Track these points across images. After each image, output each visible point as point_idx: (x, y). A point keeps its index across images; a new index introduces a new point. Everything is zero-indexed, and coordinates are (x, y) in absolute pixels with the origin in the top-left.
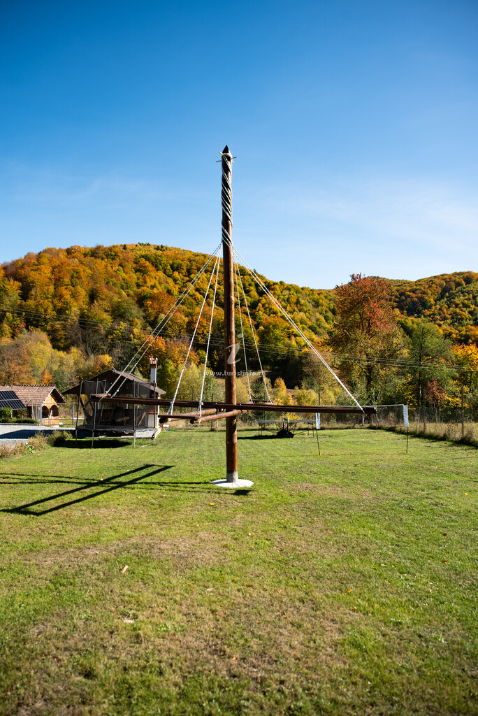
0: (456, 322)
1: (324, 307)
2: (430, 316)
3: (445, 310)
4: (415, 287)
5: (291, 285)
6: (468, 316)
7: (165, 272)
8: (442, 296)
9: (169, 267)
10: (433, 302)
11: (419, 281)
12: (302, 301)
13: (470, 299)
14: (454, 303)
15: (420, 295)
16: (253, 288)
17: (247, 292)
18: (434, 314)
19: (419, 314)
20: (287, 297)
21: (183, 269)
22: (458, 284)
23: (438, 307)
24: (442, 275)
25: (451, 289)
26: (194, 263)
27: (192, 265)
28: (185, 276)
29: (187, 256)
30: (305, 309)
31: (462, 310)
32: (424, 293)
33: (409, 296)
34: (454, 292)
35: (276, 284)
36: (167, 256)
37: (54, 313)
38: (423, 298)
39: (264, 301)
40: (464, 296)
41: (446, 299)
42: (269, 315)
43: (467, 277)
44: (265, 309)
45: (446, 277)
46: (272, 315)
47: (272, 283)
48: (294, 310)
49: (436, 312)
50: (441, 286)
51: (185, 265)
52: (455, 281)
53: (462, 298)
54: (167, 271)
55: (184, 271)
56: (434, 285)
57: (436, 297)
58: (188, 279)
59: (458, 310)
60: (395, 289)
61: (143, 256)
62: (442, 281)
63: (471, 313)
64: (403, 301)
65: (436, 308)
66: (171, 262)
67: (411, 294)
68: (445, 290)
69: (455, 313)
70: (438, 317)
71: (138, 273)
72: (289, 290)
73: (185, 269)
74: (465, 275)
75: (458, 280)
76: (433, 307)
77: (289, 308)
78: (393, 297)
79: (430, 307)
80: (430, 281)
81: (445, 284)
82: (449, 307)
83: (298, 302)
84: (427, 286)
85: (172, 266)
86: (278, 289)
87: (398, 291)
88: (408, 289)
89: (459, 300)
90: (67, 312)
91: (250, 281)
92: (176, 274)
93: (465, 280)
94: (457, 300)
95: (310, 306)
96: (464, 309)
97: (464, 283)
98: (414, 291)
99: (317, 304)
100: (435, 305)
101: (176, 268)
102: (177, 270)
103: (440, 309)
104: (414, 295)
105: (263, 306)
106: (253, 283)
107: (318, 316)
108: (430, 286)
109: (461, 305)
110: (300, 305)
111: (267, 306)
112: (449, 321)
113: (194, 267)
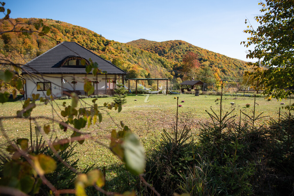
0: (176, 59)
1: (131, 52)
2: (167, 56)
3: (172, 55)
4: (161, 45)
5: (117, 42)
6: (181, 57)
7: (62, 33)
8: (171, 49)
9: (64, 31)
10: (168, 51)
11: (162, 42)
12: (123, 49)
13: (181, 51)
14: (175, 52)
15: (163, 48)
16: (101, 42)
17: (100, 44)
18: (168, 56)
19: (163, 56)
20: (116, 47)
21: (70, 32)
22: (177, 45)
23: (170, 53)
24: (171, 41)
25: (174, 46)
26: (75, 30)
27: (74, 31)
28: (71, 35)
29: (71, 27)
30: (125, 52)
31: (178, 55)
32: (164, 48)
33: (159, 48)
34: (175, 48)
35: (111, 41)
36: (63, 26)
37: (25, 51)
38: (164, 49)
39: (107, 48)
40: (179, 49)
41: (172, 50)
42: (111, 54)
43: (180, 42)
44: (109, 51)
45: (172, 42)
46: (112, 54)
47: (109, 41)
48: (121, 53)
49: (169, 55)
50: (170, 45)
51: (71, 30)
52: (175, 43)
53: (178, 50)
54: (63, 33)
55: (71, 33)
56: (168, 45)
57: (169, 49)
58: (73, 37)
59: (177, 55)
60: (153, 45)
61: (52, 25)
62: (171, 43)
63: (181, 56)
64: (157, 50)
65: (169, 54)
66: (65, 29)
67: (160, 47)
68: (172, 47)
69: (176, 56)
70: (170, 57)
71: (52, 33)
72: (117, 44)
73: (71, 32)
74: (179, 41)
75: (176, 43)
76: (168, 53)
77: (118, 52)
78: (153, 48)
79: (167, 53)
80: (167, 43)
81: (172, 44)
82: (174, 53)
83: (121, 49)
84: (165, 45)
85: (65, 31)
86: (112, 43)
87: (154, 46)
88: (159, 45)
89: (177, 51)
90: (31, 50)
91: (100, 39)
92: (68, 34)
93: (179, 44)
94: (176, 51)
95: (126, 51)
96: (179, 55)
97: (179, 45)
98: (161, 46)
99: (128, 51)
100: (169, 52)
101: (67, 32)
102: (68, 32)
103: (170, 54)
104: (161, 48)
105: (108, 50)
106: (101, 40)
107: (130, 55)
108: (167, 45)
109: (178, 53)
110: (122, 51)
111: (109, 50)
112: (174, 59)
113: (75, 32)
